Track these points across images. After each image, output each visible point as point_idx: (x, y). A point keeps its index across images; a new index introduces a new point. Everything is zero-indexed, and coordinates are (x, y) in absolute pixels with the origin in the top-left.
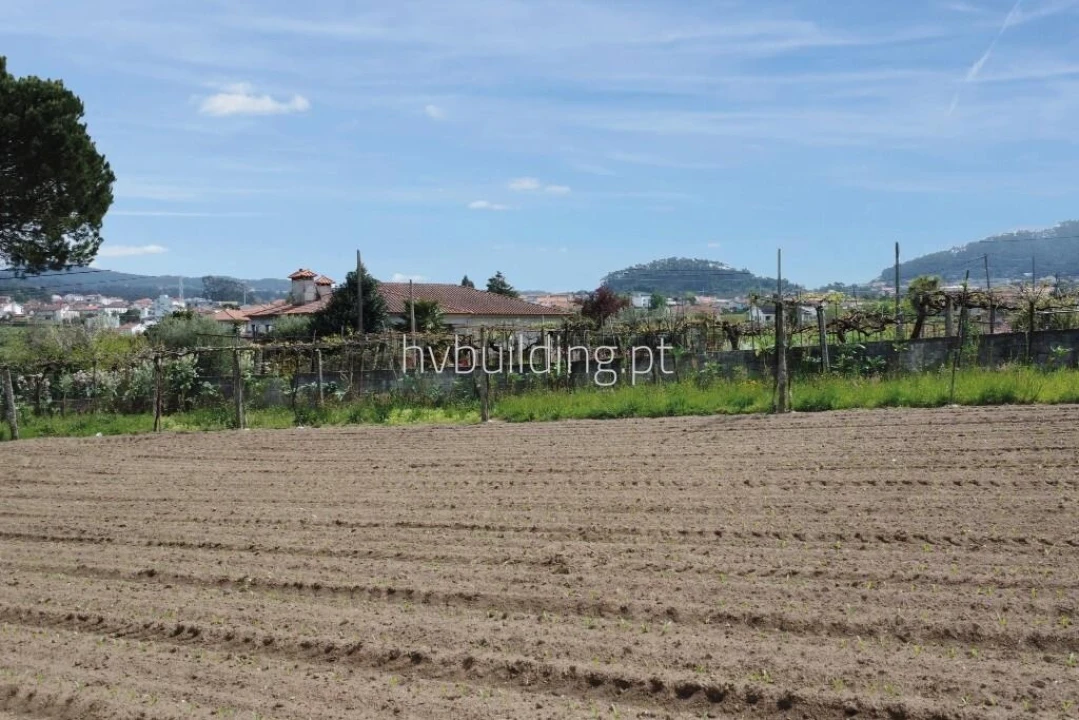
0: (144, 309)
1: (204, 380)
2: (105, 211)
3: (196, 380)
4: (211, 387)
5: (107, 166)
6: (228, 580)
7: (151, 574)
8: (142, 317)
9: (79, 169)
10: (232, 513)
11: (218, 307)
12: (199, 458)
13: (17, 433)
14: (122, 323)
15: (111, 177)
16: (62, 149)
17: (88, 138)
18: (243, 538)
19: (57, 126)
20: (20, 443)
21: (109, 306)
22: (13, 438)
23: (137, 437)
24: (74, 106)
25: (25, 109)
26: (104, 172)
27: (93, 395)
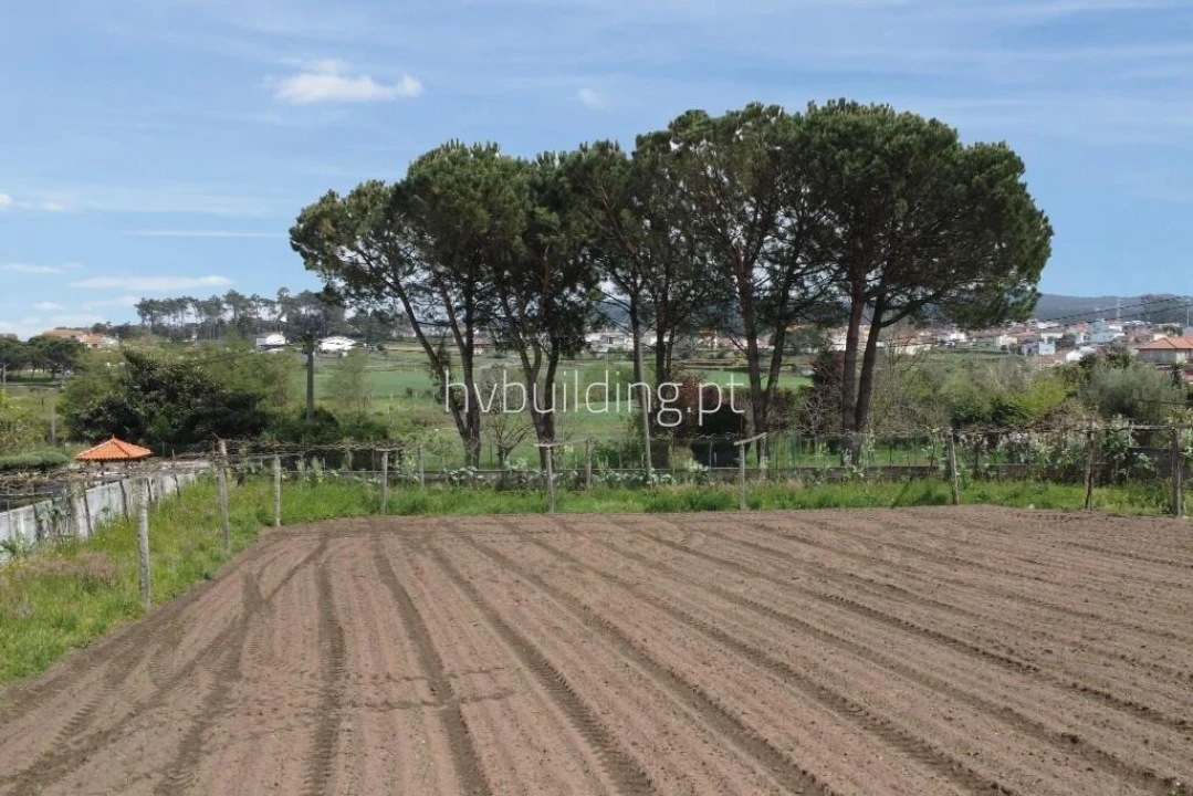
0: (1079, 333)
1: (1139, 451)
2: (1043, 266)
3: (1131, 450)
4: (1147, 459)
5: (1046, 220)
6: (1153, 776)
7: (1074, 740)
8: (1077, 342)
9: (1019, 229)
10: (1163, 657)
11: (1157, 331)
12: (1130, 556)
13: (958, 499)
14: (1057, 350)
15: (1049, 232)
16: (1004, 211)
17: (1028, 196)
18: (1174, 704)
19: (999, 189)
20: (959, 509)
21: (1045, 331)
22: (955, 503)
23: (1068, 515)
24: (1016, 166)
25: (972, 177)
26: (1042, 227)
27: (1026, 461)
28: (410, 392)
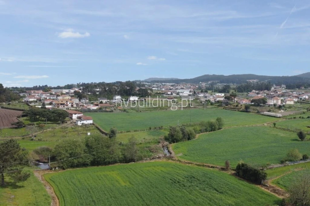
28: (150, 128)
